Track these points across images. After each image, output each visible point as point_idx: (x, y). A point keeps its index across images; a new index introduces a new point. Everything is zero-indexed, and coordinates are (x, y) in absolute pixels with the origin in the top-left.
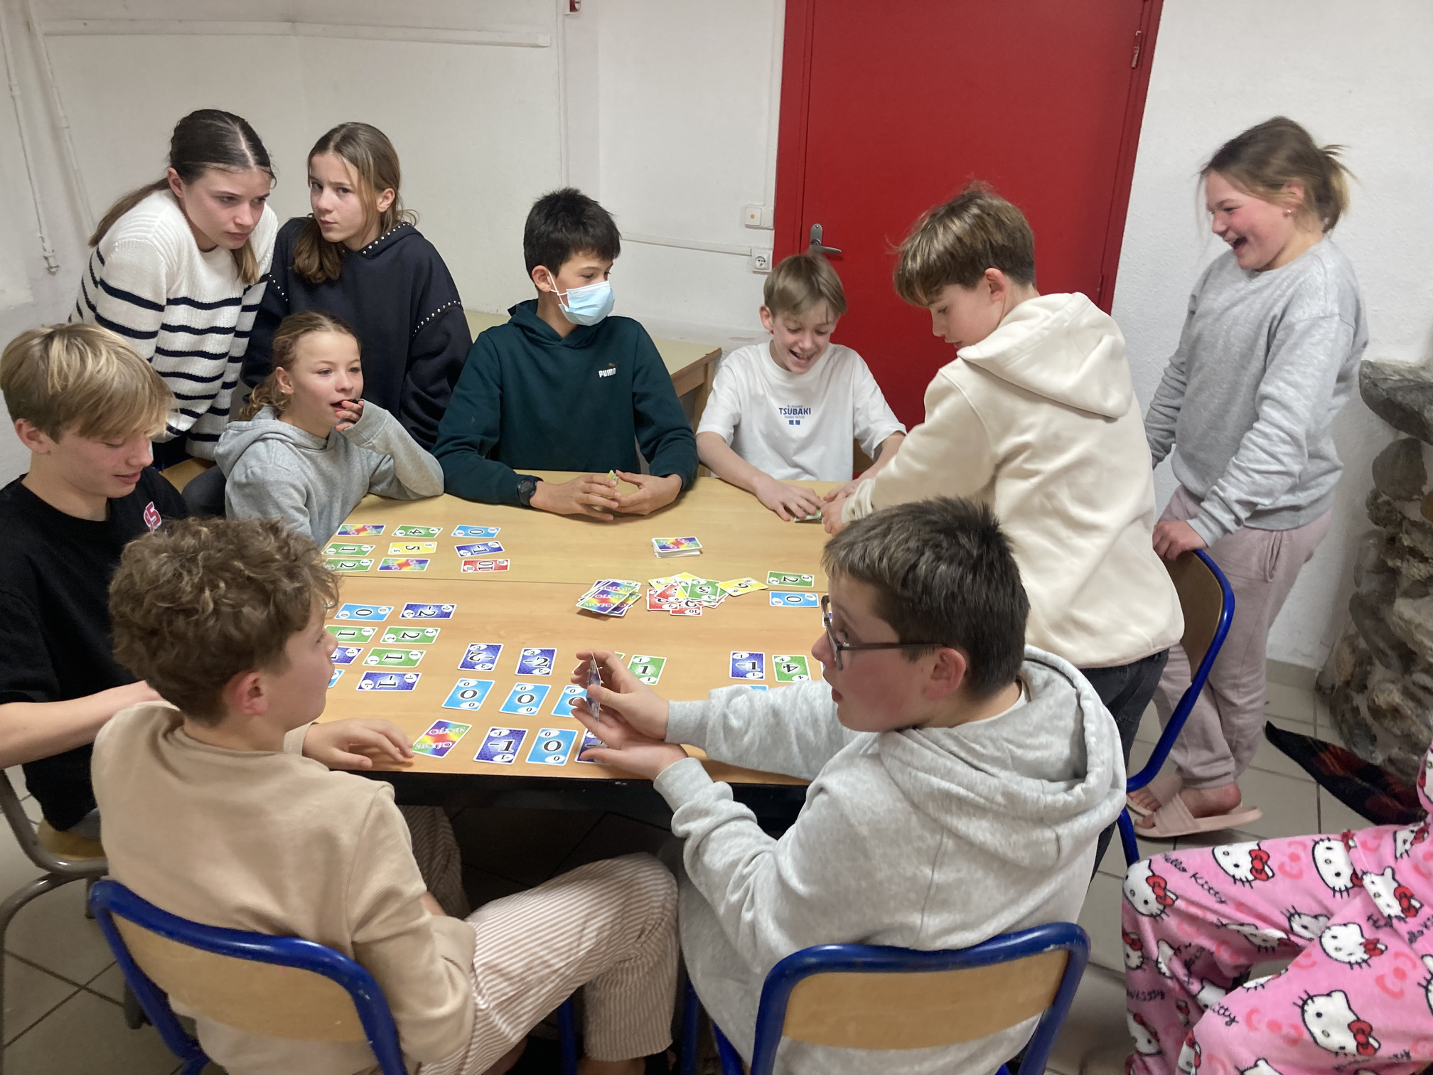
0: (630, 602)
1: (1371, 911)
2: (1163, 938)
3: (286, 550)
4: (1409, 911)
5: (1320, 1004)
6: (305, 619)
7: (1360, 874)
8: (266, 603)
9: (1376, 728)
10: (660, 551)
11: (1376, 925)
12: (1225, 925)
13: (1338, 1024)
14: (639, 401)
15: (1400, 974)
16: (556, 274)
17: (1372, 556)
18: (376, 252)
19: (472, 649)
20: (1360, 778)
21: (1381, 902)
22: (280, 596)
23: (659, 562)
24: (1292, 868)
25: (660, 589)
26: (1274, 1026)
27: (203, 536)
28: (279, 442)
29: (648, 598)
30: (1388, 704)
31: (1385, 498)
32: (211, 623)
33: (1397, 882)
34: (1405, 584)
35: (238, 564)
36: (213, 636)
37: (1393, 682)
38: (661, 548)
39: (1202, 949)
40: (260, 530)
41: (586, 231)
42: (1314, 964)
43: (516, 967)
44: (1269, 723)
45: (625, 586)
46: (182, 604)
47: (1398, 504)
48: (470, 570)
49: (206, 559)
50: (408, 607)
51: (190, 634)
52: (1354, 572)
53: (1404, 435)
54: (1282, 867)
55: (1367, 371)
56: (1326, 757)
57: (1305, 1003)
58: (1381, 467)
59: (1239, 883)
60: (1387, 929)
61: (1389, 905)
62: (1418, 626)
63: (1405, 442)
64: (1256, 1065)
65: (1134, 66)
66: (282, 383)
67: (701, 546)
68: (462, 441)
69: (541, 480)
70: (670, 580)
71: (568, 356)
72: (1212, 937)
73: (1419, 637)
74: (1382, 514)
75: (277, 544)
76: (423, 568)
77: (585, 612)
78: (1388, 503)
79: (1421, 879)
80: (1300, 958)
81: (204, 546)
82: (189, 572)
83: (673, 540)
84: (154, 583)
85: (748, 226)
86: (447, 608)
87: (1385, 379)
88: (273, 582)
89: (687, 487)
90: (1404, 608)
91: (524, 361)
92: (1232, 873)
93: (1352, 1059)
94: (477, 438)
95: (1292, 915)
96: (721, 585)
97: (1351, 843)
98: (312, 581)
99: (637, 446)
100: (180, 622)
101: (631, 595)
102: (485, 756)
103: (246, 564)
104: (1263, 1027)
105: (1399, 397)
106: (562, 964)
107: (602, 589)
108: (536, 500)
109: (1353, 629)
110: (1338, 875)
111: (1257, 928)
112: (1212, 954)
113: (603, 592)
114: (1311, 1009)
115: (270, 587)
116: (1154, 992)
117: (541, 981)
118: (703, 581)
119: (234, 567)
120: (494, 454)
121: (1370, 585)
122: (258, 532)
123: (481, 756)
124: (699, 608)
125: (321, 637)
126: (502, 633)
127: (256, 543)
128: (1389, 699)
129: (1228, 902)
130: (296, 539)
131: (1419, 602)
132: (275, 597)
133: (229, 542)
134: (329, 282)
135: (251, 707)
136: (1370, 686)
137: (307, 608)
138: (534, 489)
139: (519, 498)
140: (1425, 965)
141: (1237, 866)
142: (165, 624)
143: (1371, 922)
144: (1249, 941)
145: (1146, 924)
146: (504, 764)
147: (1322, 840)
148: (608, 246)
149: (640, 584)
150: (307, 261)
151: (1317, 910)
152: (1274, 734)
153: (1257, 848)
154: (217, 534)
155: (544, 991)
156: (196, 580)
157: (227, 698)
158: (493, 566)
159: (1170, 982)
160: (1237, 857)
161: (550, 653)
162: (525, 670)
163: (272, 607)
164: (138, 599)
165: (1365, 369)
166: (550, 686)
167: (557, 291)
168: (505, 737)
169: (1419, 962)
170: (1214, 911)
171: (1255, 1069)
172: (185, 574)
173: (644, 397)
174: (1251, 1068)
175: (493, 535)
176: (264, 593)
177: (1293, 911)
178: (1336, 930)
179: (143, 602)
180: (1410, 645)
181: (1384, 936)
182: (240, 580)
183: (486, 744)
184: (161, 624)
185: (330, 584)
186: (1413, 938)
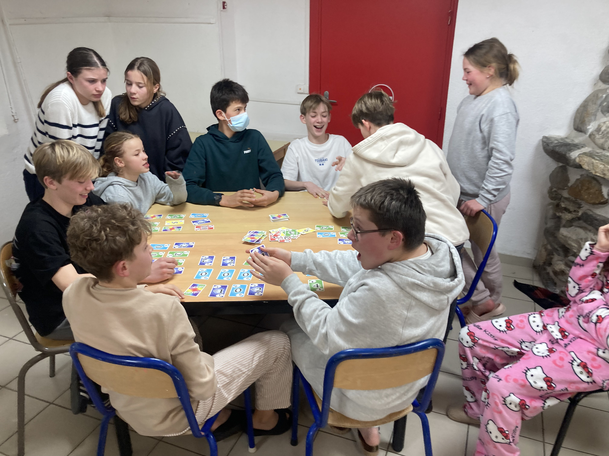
0: (263, 238)
1: (550, 338)
2: (475, 355)
3: (130, 214)
4: (564, 336)
5: (532, 371)
6: (140, 240)
7: (546, 324)
8: (125, 235)
9: (556, 280)
10: (273, 219)
11: (553, 343)
12: (497, 348)
13: (540, 379)
14: (261, 163)
15: (562, 359)
16: (225, 112)
17: (551, 212)
18: (151, 108)
19: (203, 258)
20: (551, 299)
21: (553, 334)
22: (130, 232)
23: (272, 223)
24: (520, 325)
25: (274, 233)
26: (515, 380)
27: (99, 212)
28: (118, 185)
29: (270, 237)
30: (560, 269)
31: (555, 189)
32: (105, 243)
33: (560, 326)
34: (564, 222)
35: (113, 221)
36: (107, 248)
37: (561, 261)
38: (273, 218)
39: (489, 358)
40: (120, 208)
41: (235, 93)
42: (529, 358)
43: (229, 371)
44: (515, 281)
45: (261, 233)
46: (94, 237)
47: (559, 191)
48: (198, 230)
49: (102, 220)
50: (176, 244)
51: (98, 248)
52: (544, 219)
53: (561, 164)
54: (517, 325)
55: (545, 140)
56: (537, 292)
57: (527, 371)
58: (553, 177)
59: (502, 332)
60: (557, 344)
61: (557, 335)
62: (570, 238)
63: (561, 166)
64: (510, 396)
65: (449, 24)
66: (118, 163)
67: (289, 217)
68: (191, 181)
69: (223, 195)
70: (278, 230)
71: (232, 146)
72: (492, 353)
73: (570, 242)
74: (554, 196)
75: (127, 213)
76: (180, 230)
77: (246, 243)
78: (555, 191)
79: (568, 325)
80: (524, 357)
81: (99, 215)
82: (96, 225)
83: (277, 215)
84: (83, 230)
85: (299, 93)
86: (191, 244)
87: (552, 143)
88: (127, 227)
89: (281, 195)
90: (564, 231)
91: (214, 149)
92: (499, 329)
93: (545, 392)
94: (197, 179)
95: (522, 342)
96: (297, 231)
97: (542, 314)
98: (141, 225)
99: (261, 181)
100: (94, 245)
101: (263, 236)
102: (213, 295)
103: (116, 221)
104: (511, 381)
105: (557, 149)
106: (246, 370)
107: (251, 234)
108: (222, 203)
109: (546, 242)
110: (538, 326)
111: (509, 348)
112: (493, 360)
113: (252, 235)
114: (529, 373)
115: (125, 229)
116: (472, 377)
117: (239, 376)
118: (291, 230)
119: (111, 222)
120: (204, 186)
121: (551, 224)
122: (119, 209)
123: (211, 295)
124: (290, 240)
125: (146, 247)
126: (214, 252)
127: (119, 213)
128: (560, 267)
129: (498, 340)
130: (134, 210)
131: (570, 229)
132: (128, 232)
133: (108, 213)
134: (134, 123)
135: (123, 274)
136: (553, 263)
137: (140, 235)
138: (221, 198)
139: (216, 203)
140: (571, 355)
141: (500, 326)
142: (88, 245)
143: (551, 342)
144: (507, 354)
145: (468, 351)
146: (220, 298)
147: (532, 314)
148: (244, 98)
149: (266, 232)
150: (124, 115)
151: (531, 340)
152: (517, 285)
153: (508, 319)
154: (104, 210)
155: (240, 381)
156: (98, 228)
157: (114, 270)
158: (207, 228)
159: (478, 372)
160: (501, 323)
161: (233, 258)
162: (224, 264)
163: (128, 237)
164: (77, 237)
165: (544, 139)
166: (235, 270)
167: (226, 119)
168: (219, 288)
169: (568, 354)
170: (493, 343)
171: (510, 397)
172: (94, 226)
173: (263, 161)
174: (508, 397)
175: (206, 216)
176: (124, 231)
177: (522, 341)
178: (537, 346)
179: (79, 238)
180: (567, 246)
181: (555, 347)
182: (115, 227)
183: (213, 291)
184: (87, 245)
185: (148, 226)
186: (566, 345)
